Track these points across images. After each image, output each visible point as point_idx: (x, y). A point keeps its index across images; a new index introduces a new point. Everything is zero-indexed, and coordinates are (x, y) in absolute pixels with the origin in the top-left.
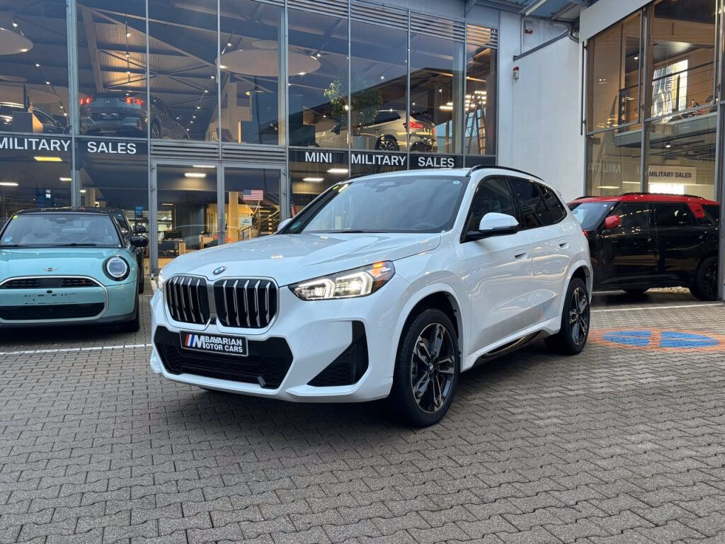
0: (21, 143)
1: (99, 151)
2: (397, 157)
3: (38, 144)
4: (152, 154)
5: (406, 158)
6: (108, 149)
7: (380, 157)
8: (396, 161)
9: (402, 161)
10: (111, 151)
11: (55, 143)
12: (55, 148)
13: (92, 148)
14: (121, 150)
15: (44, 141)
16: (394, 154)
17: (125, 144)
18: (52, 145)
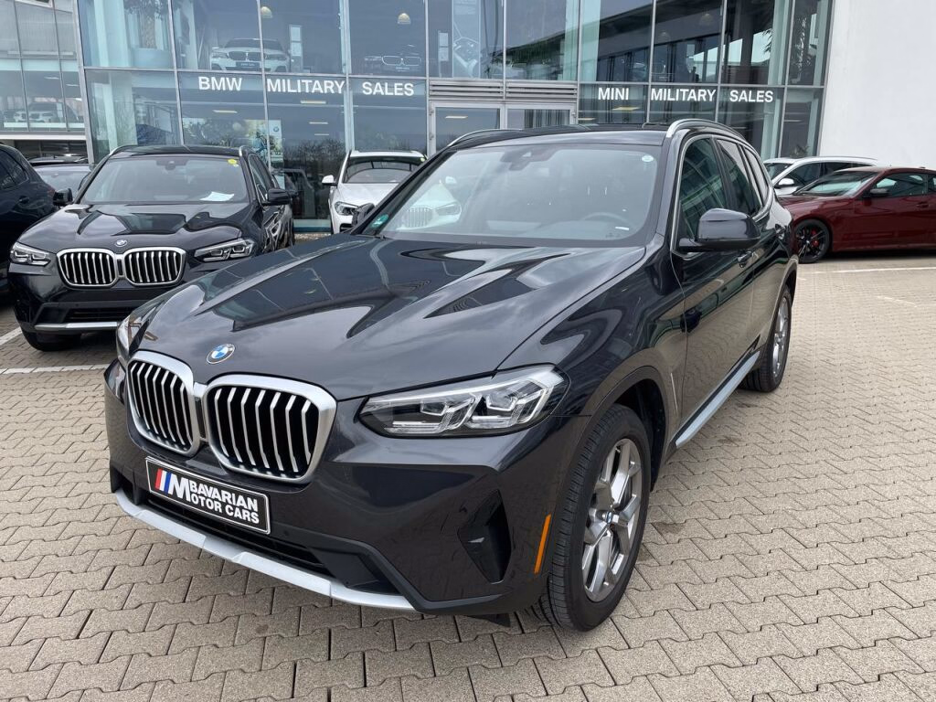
0: (294, 86)
1: (374, 93)
2: (704, 91)
3: (311, 86)
4: (431, 96)
5: (716, 93)
6: (384, 91)
7: (684, 91)
8: (704, 96)
9: (711, 95)
10: (387, 93)
11: (329, 84)
12: (328, 89)
13: (368, 89)
14: (398, 92)
15: (317, 82)
16: (700, 88)
17: (401, 84)
18: (326, 87)
